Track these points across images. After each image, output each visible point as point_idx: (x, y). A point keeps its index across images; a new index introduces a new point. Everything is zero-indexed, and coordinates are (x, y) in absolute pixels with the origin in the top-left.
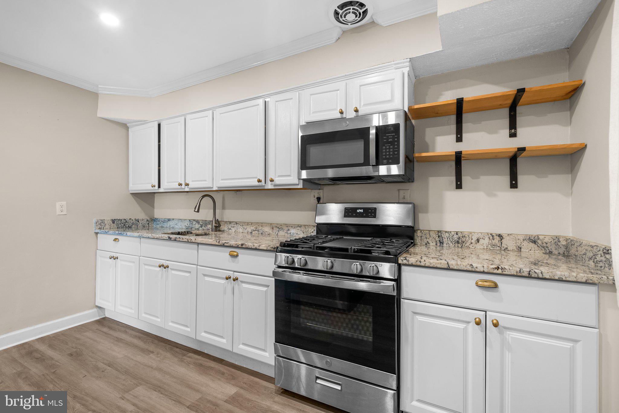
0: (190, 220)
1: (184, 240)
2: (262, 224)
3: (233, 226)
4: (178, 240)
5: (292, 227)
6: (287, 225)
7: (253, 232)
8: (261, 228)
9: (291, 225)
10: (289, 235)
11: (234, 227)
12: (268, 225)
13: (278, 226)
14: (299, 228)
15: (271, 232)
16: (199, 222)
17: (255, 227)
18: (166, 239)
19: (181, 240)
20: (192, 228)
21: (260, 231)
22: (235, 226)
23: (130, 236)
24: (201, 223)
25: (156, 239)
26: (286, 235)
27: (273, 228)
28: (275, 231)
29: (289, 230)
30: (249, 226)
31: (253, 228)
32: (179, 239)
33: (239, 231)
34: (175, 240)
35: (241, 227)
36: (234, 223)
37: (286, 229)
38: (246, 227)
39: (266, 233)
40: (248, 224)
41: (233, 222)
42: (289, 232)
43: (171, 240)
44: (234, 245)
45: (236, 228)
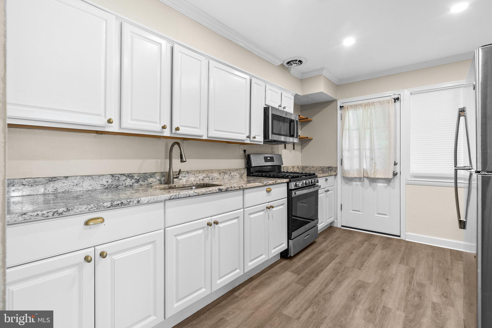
0: (112, 175)
1: (236, 188)
2: (212, 171)
3: (184, 175)
4: (229, 190)
5: (233, 171)
6: (230, 170)
7: (205, 179)
8: (211, 174)
9: (232, 170)
10: (231, 177)
11: (185, 177)
12: (217, 171)
13: (224, 171)
14: (236, 171)
15: (219, 177)
16: (133, 176)
17: (206, 174)
18: (216, 192)
19: (233, 189)
20: (117, 187)
21: (210, 177)
22: (187, 175)
23: (148, 203)
24: (136, 177)
25: (202, 195)
26: (229, 177)
27: (220, 173)
28: (221, 175)
29: (231, 173)
30: (201, 174)
31: (204, 175)
32: (231, 188)
33: (190, 180)
34: (227, 191)
35: (193, 176)
36: (185, 173)
37: (229, 173)
38: (197, 175)
39: (216, 178)
40: (199, 172)
41: (184, 171)
42: (231, 175)
43: (221, 192)
44: (272, 183)
45: (187, 177)
